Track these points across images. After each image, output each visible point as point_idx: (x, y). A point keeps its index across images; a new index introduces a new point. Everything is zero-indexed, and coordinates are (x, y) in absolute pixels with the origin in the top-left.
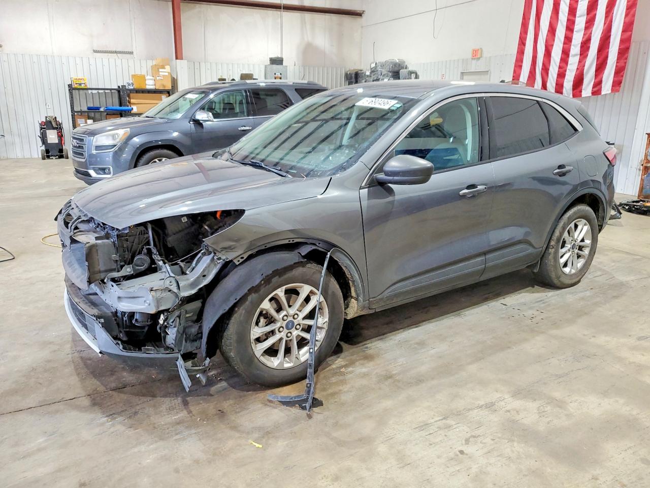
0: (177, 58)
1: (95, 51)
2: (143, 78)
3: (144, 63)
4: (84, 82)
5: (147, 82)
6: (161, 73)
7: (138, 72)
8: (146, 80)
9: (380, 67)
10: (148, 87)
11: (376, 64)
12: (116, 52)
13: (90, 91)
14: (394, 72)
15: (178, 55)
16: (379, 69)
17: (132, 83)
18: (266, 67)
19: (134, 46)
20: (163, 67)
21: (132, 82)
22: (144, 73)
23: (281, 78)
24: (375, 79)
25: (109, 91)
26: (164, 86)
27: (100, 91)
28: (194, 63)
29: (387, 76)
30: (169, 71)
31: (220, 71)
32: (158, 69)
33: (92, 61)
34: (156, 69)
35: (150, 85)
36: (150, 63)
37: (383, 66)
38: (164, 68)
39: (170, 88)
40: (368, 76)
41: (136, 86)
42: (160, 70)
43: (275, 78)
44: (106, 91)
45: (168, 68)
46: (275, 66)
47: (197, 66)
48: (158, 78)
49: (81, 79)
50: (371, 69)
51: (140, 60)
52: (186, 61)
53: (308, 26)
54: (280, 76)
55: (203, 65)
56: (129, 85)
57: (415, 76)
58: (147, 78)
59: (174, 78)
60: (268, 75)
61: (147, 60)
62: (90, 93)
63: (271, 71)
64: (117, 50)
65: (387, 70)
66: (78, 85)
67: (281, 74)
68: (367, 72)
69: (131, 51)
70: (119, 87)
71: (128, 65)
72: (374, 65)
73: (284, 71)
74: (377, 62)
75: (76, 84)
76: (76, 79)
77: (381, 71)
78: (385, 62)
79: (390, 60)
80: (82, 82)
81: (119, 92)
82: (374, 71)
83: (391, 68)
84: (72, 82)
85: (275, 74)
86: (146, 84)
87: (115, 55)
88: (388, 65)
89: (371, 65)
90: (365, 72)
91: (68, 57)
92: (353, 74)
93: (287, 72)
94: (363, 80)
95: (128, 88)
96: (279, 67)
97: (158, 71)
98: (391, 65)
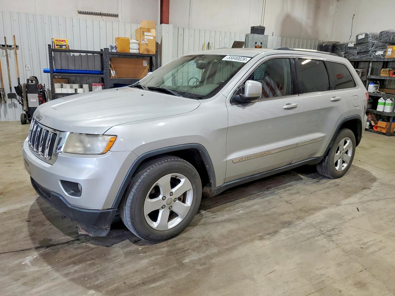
0: (161, 23)
1: (80, 13)
2: (127, 42)
3: (128, 26)
4: (65, 44)
5: (131, 46)
6: (146, 37)
7: (122, 35)
9: (371, 38)
10: (132, 51)
11: (366, 35)
12: (100, 14)
13: (72, 54)
15: (164, 19)
16: (370, 40)
19: (120, 9)
20: (149, 31)
21: (115, 45)
22: (128, 36)
23: (261, 47)
24: (363, 51)
25: (91, 54)
26: (148, 51)
27: (82, 54)
28: (178, 28)
29: (383, 48)
30: (155, 35)
31: (203, 38)
32: (143, 32)
33: (76, 23)
34: (141, 32)
35: (134, 49)
36: (135, 27)
37: (375, 37)
40: (350, 48)
41: (119, 50)
42: (145, 33)
43: (256, 47)
44: (89, 54)
45: (153, 32)
46: (256, 36)
47: (181, 31)
48: (142, 42)
49: (63, 41)
50: (358, 40)
51: (125, 24)
52: (172, 26)
54: (260, 45)
55: (187, 31)
56: (112, 48)
58: (131, 41)
59: (158, 43)
60: (249, 44)
61: (132, 24)
62: (72, 55)
63: (252, 40)
64: (102, 12)
65: (383, 42)
66: (59, 46)
67: (261, 43)
68: (350, 43)
69: (116, 14)
70: (102, 50)
71: (112, 28)
72: (363, 36)
73: (265, 40)
74: (368, 33)
75: (57, 45)
76: (57, 40)
77: (373, 42)
78: (381, 32)
79: (391, 31)
80: (63, 43)
81: (102, 55)
82: (363, 43)
83: (391, 39)
84: (53, 43)
85: (256, 43)
86: (130, 48)
87: (100, 17)
88: (388, 36)
89: (357, 36)
90: (346, 44)
91: (51, 16)
92: (330, 46)
93: (267, 41)
94: (342, 52)
95: (111, 51)
96: (260, 36)
97: (144, 34)
98: (392, 36)
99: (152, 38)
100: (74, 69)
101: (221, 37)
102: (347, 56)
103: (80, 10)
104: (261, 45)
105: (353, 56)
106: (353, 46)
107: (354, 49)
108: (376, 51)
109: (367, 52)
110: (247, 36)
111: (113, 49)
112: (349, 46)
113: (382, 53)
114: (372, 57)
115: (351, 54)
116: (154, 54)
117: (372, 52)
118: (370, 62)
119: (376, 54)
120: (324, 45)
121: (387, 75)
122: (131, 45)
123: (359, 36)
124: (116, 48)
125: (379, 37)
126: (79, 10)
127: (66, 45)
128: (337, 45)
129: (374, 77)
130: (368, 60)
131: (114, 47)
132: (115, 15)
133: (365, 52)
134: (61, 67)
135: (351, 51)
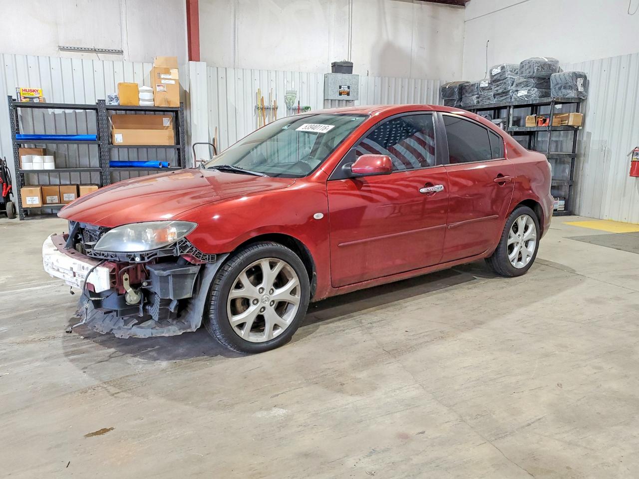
0: (190, 59)
1: (63, 49)
2: (135, 89)
3: (138, 67)
4: (38, 95)
5: (141, 95)
6: (163, 81)
7: (129, 80)
8: (139, 92)
9: (509, 72)
10: (142, 103)
11: (503, 68)
12: (95, 51)
13: (50, 111)
14: (539, 78)
15: (193, 54)
16: (508, 75)
17: (116, 97)
18: (326, 76)
19: (125, 42)
20: (167, 71)
21: (116, 94)
22: (138, 81)
23: (348, 94)
24: (500, 91)
25: (82, 111)
26: (169, 102)
27: (67, 111)
28: (217, 68)
29: (527, 86)
30: (177, 78)
31: (257, 82)
32: (159, 74)
33: (55, 63)
34: (157, 74)
35: (145, 99)
36: (148, 68)
37: (514, 71)
38: (169, 73)
39: (178, 105)
40: (483, 89)
41: (123, 102)
42: (162, 76)
43: (340, 94)
44: (77, 111)
45: (175, 74)
46: (340, 76)
47: (222, 73)
48: (158, 89)
49: (34, 91)
50: (492, 76)
51: (133, 63)
52: (205, 64)
53: (388, 19)
54: (347, 89)
55: (231, 72)
56: (111, 99)
57: (582, 81)
58: (140, 89)
59: (186, 91)
60: (330, 89)
61: (144, 64)
62: (50, 113)
63: (334, 82)
64: (97, 47)
65: (525, 76)
66: (28, 99)
67: (349, 87)
68: (483, 82)
69: (120, 49)
71: (114, 70)
72: (498, 70)
73: (354, 83)
74: (505, 65)
75: (25, 98)
76: (25, 90)
77: (512, 78)
78: (522, 63)
79: (534, 60)
80: (34, 95)
81: (97, 111)
82: (499, 80)
83: (535, 71)
84: (19, 94)
85: (340, 87)
86: (139, 98)
87: (94, 54)
88: (530, 67)
89: (491, 71)
90: (478, 83)
91: (15, 55)
92: (456, 87)
93: (357, 84)
94: (473, 95)
95: (110, 104)
96: (346, 76)
97: (160, 78)
98: (536, 66)
99: (173, 82)
100: (54, 134)
101: (285, 80)
102: (481, 101)
103: (62, 45)
104: (349, 90)
105: (489, 101)
106: (487, 85)
107: (489, 89)
108: (517, 91)
109: (505, 93)
111: (112, 101)
112: (482, 85)
113: (526, 93)
114: (513, 100)
115: (485, 97)
116: (177, 106)
117: (512, 92)
118: (510, 107)
119: (519, 95)
120: (447, 87)
121: (534, 125)
122: (140, 93)
123: (494, 70)
124: (117, 98)
125: (520, 70)
126: (60, 45)
127: (38, 98)
128: (466, 86)
129: (517, 129)
130: (507, 104)
131: (114, 98)
132: (117, 51)
133: (503, 93)
134: (34, 131)
135: (485, 93)
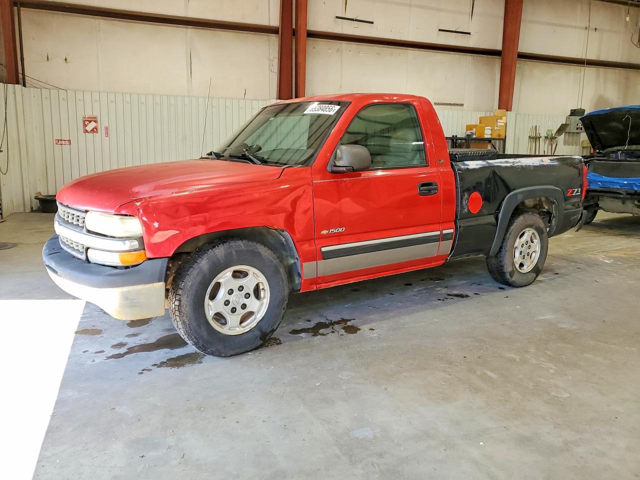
12: (450, 104)
19: (465, 99)
30: (505, 122)
32: (497, 119)
35: (487, 134)
38: (502, 119)
43: (577, 129)
51: (471, 111)
54: (581, 126)
70: (454, 136)
81: (453, 140)
86: (484, 134)
87: (450, 107)
99: (503, 124)
103: (436, 102)
110: (568, 118)
122: (485, 131)
